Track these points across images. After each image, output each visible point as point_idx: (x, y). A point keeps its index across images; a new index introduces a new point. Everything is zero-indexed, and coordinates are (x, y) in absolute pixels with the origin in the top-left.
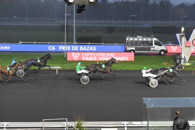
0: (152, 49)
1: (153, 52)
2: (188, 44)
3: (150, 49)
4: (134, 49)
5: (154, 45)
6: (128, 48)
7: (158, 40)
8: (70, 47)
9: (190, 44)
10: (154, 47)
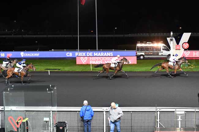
0: (160, 54)
1: (162, 56)
2: (178, 47)
3: (158, 54)
4: (143, 54)
5: (162, 51)
6: (138, 53)
7: (166, 46)
8: (85, 53)
9: (180, 47)
10: (162, 52)
